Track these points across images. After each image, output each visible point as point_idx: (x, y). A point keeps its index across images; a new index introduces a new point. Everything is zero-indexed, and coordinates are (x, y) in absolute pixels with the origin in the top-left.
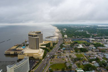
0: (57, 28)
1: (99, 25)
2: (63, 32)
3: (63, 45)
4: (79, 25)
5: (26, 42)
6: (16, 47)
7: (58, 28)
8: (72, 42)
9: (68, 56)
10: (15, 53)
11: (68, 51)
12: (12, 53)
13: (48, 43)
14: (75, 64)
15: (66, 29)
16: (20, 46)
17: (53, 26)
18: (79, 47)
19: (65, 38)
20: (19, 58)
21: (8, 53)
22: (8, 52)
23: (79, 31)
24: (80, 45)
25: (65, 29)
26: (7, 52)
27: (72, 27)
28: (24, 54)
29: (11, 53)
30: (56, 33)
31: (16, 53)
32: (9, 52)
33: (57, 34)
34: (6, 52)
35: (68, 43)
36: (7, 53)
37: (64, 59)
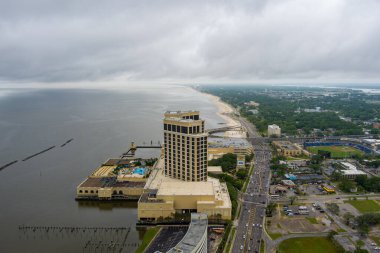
0: (218, 98)
1: (365, 91)
2: (251, 113)
3: (281, 162)
4: (295, 89)
5: (133, 150)
6: (111, 169)
7: (224, 99)
8: (306, 152)
9: (324, 207)
10: (115, 193)
11: (312, 187)
12: (105, 192)
13: (221, 154)
14: (369, 240)
15: (257, 104)
16: (124, 166)
17: (202, 92)
18: (347, 172)
19: (274, 137)
20: (144, 216)
21: (89, 193)
22: (89, 189)
23: (307, 110)
24: (346, 164)
25: (253, 103)
26: (84, 189)
27: (273, 96)
28: (160, 201)
29: (100, 195)
30: (224, 117)
31: (121, 192)
32: (94, 189)
33: (232, 123)
34: (81, 189)
35: (296, 156)
36: (84, 193)
37: (314, 221)
